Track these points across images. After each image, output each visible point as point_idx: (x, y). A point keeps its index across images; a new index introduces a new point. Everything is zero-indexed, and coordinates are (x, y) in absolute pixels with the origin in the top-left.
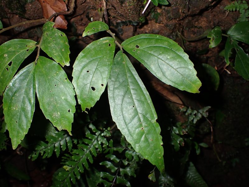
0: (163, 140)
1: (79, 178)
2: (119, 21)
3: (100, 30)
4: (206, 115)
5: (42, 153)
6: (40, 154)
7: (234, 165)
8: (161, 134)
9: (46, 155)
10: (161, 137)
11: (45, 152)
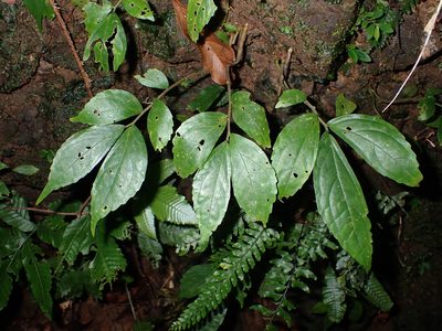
0: (373, 237)
1: (242, 278)
2: (298, 74)
3: (298, 102)
4: (401, 203)
5: (194, 245)
6: (191, 247)
7: (422, 272)
8: (371, 231)
9: (199, 248)
10: (371, 234)
11: (197, 245)
